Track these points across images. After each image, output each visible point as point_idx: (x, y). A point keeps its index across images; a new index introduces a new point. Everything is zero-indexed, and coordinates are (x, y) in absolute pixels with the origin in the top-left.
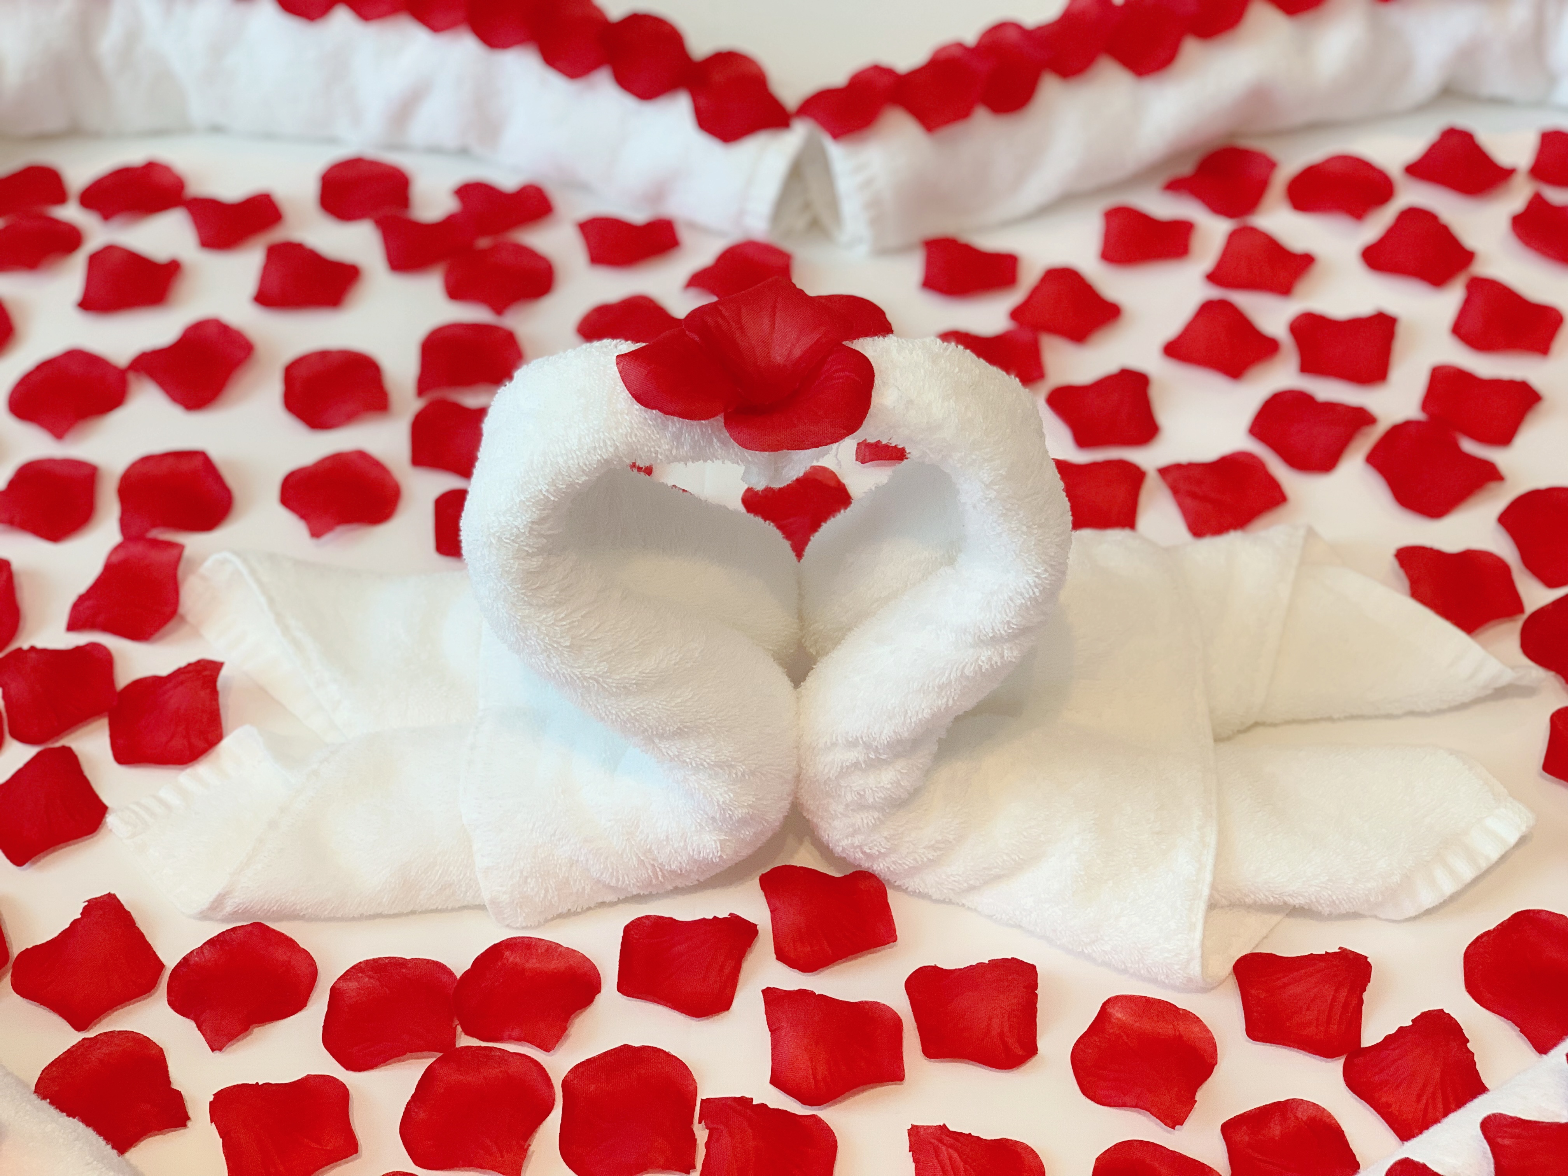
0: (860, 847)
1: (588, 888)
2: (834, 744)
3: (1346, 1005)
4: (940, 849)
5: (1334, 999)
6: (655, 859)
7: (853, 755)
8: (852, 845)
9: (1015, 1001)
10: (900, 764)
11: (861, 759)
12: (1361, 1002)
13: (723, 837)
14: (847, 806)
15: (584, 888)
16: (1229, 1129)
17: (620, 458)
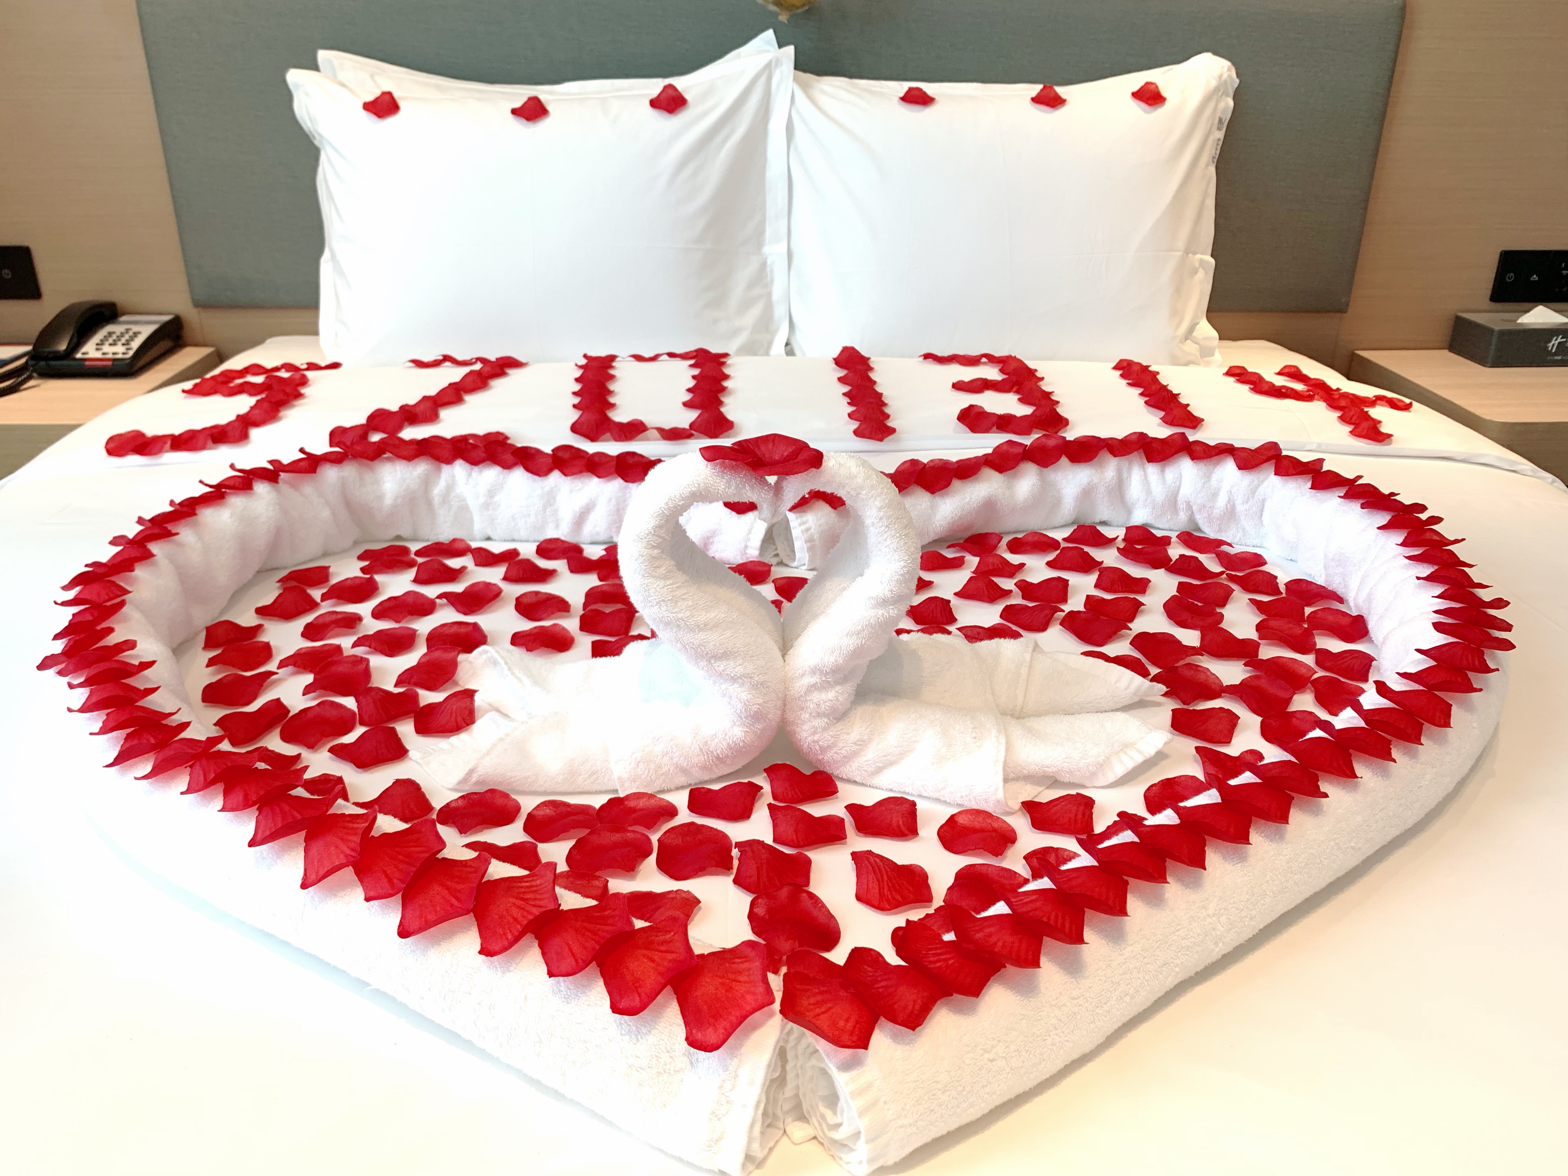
0: (817, 742)
1: (671, 769)
2: (803, 675)
3: (1084, 814)
4: (860, 745)
5: (1077, 810)
6: (708, 749)
7: (815, 679)
8: (814, 742)
9: (905, 809)
10: (838, 688)
11: (818, 680)
12: (1091, 814)
13: (745, 730)
14: (811, 714)
15: (669, 770)
16: (1028, 858)
17: (701, 492)
